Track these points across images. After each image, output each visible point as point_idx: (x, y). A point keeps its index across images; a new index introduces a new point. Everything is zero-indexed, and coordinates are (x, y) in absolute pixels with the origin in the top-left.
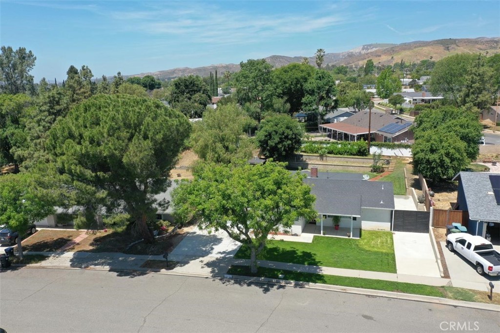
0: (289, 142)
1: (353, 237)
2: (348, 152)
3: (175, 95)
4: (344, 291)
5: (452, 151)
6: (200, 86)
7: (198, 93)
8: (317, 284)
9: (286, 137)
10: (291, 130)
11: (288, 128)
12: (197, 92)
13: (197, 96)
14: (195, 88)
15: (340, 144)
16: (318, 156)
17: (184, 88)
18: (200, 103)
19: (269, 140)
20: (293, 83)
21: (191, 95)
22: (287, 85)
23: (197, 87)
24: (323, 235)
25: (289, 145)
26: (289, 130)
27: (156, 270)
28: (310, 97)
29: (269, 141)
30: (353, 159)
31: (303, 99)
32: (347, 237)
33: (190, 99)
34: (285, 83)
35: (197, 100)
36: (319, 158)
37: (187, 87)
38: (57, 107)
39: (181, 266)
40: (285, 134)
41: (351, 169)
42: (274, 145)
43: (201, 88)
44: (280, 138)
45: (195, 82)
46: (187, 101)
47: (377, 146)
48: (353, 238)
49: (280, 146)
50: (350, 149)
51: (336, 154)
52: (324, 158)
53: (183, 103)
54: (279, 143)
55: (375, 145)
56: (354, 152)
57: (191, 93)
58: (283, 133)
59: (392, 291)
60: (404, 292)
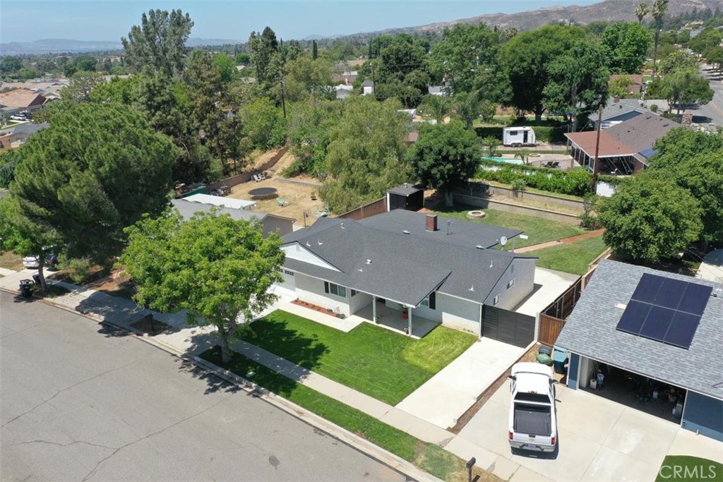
0: (450, 166)
1: (412, 334)
2: (560, 188)
3: (382, 72)
4: (298, 415)
5: (658, 214)
6: (419, 60)
7: (416, 71)
8: (278, 396)
9: (446, 158)
10: (455, 147)
11: (450, 143)
12: (414, 69)
13: (412, 75)
14: (412, 63)
15: (551, 172)
16: (510, 190)
17: (394, 62)
18: (416, 86)
19: (420, 160)
20: (536, 62)
21: (405, 73)
22: (525, 64)
23: (414, 60)
24: (376, 324)
25: (449, 170)
26: (451, 148)
27: (139, 332)
28: (556, 86)
29: (420, 162)
30: (561, 201)
31: (545, 88)
32: (404, 333)
33: (402, 79)
34: (522, 60)
35: (411, 81)
36: (511, 192)
37: (399, 60)
38: (158, 99)
39: (167, 334)
40: (444, 154)
41: (550, 217)
42: (426, 169)
43: (421, 62)
44: (436, 160)
45: (412, 54)
46: (397, 83)
47: (609, 182)
48: (413, 336)
49: (434, 171)
50: (563, 184)
51: (541, 189)
52: (520, 194)
53: (391, 85)
54: (432, 166)
55: (604, 181)
56: (568, 188)
57: (404, 70)
58: (440, 151)
59: (354, 432)
60: (367, 438)
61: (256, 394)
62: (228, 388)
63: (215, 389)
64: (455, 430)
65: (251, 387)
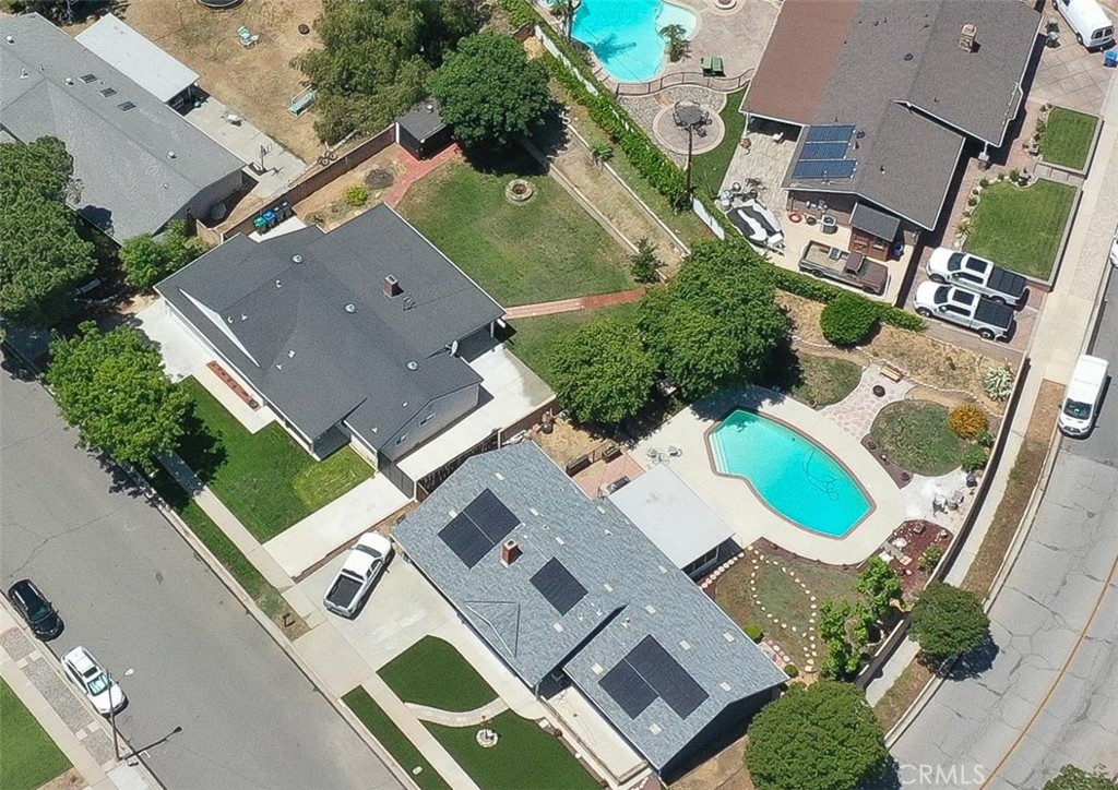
1: (314, 452)
8: (172, 511)
24: (285, 427)
48: (314, 456)
59: (223, 563)
60: (230, 572)
61: (154, 502)
62: (131, 489)
63: (117, 489)
64: (297, 580)
65: (150, 493)
